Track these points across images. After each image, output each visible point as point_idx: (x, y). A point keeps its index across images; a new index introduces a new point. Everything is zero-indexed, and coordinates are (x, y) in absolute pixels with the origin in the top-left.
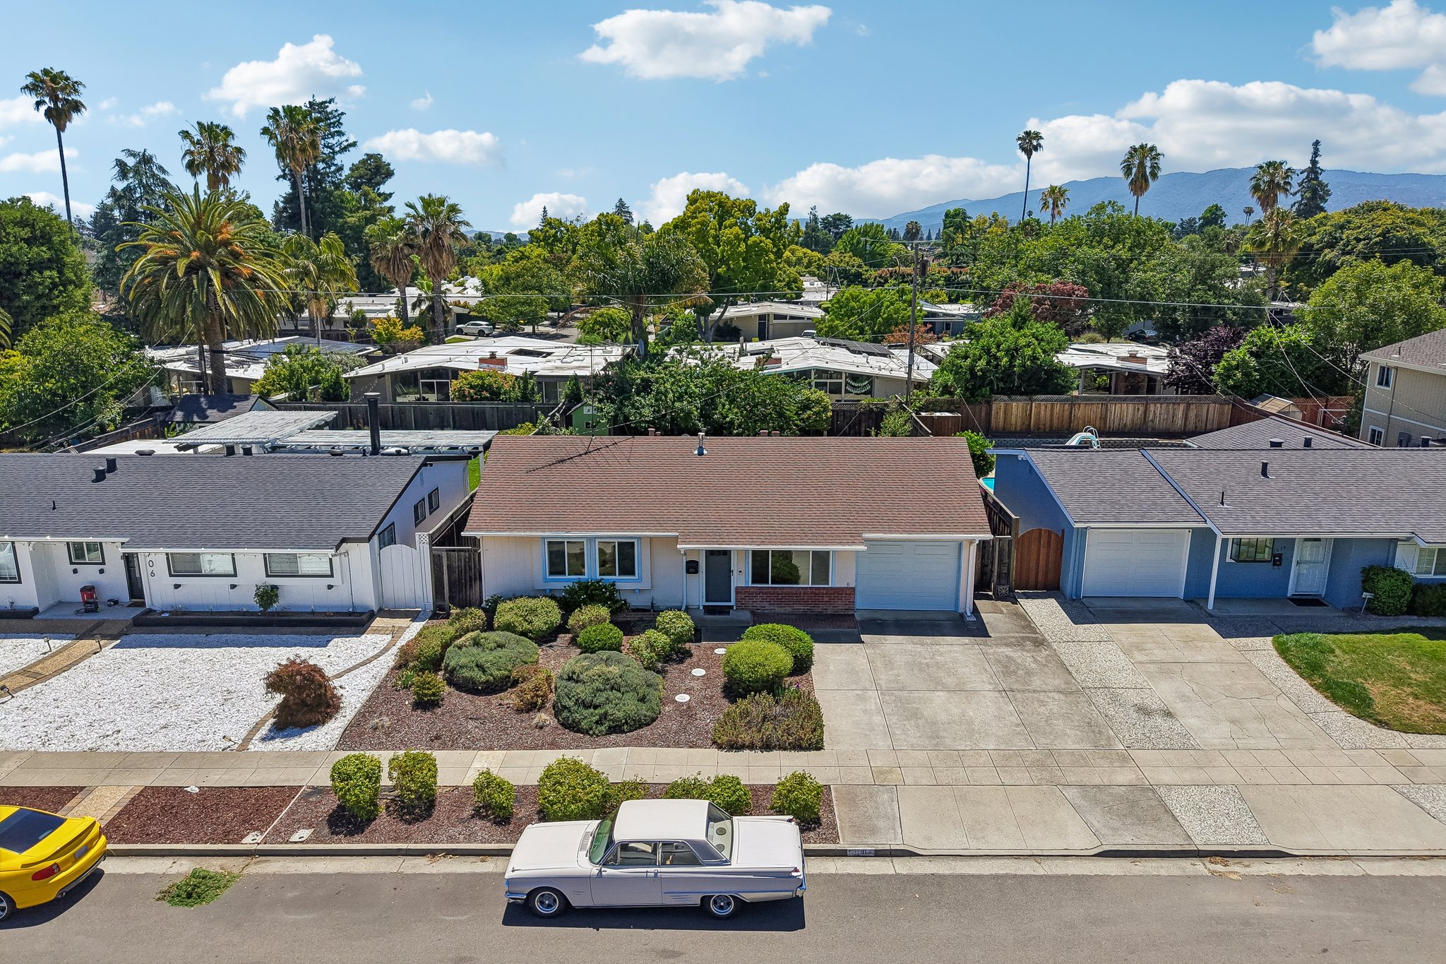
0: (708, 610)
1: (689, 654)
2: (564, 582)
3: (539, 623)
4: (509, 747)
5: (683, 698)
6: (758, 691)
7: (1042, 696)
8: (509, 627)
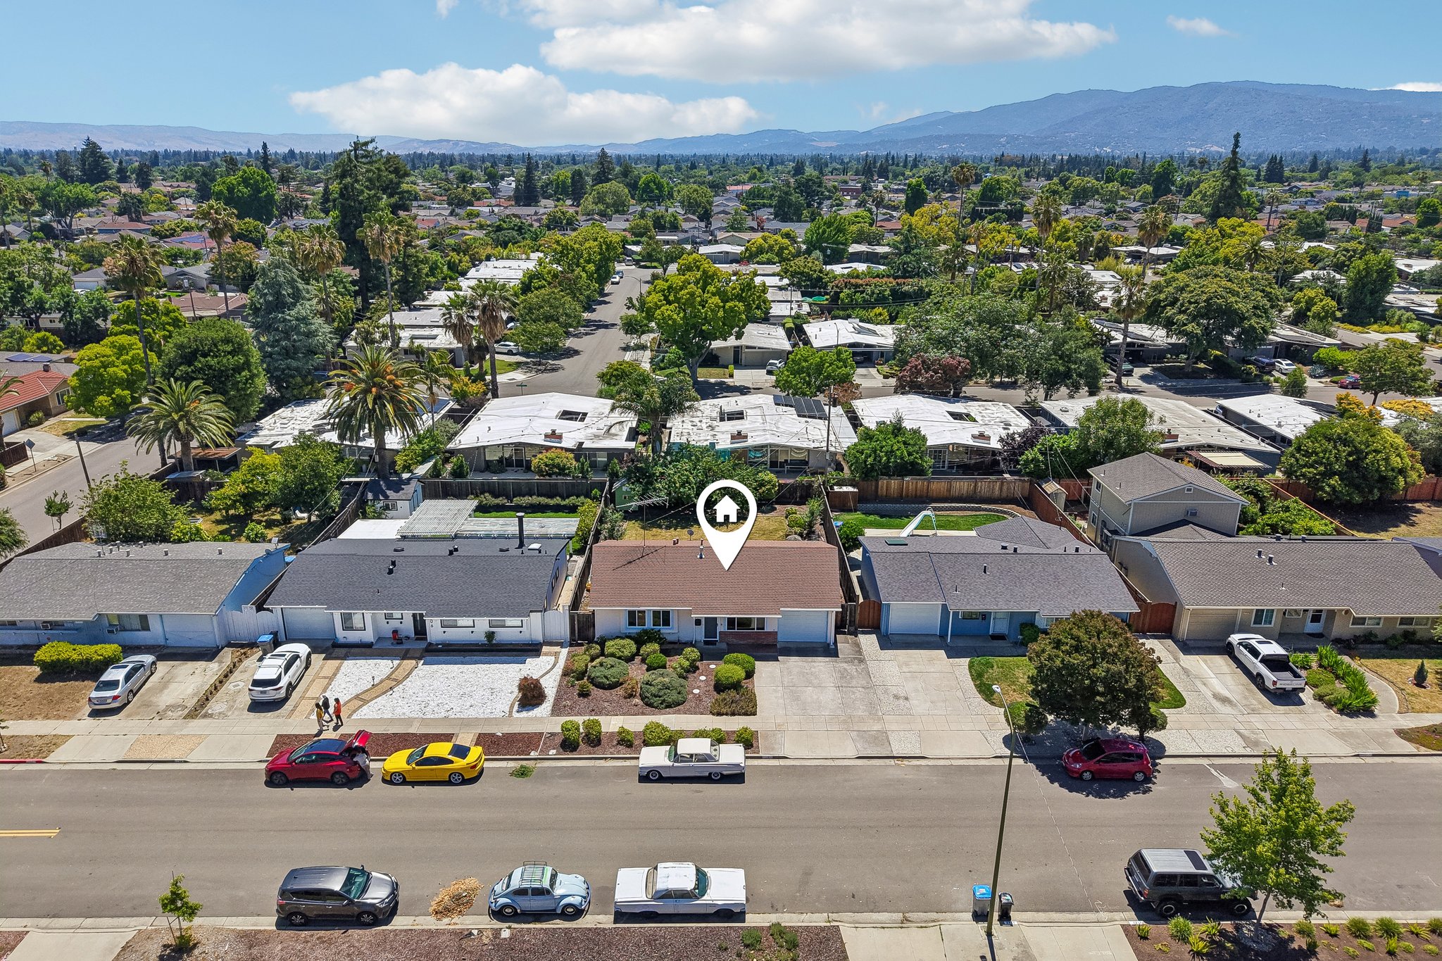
0: (706, 643)
1: (697, 668)
2: (636, 629)
3: (627, 653)
4: (624, 714)
5: (696, 691)
6: (729, 689)
7: (854, 690)
8: (613, 655)
